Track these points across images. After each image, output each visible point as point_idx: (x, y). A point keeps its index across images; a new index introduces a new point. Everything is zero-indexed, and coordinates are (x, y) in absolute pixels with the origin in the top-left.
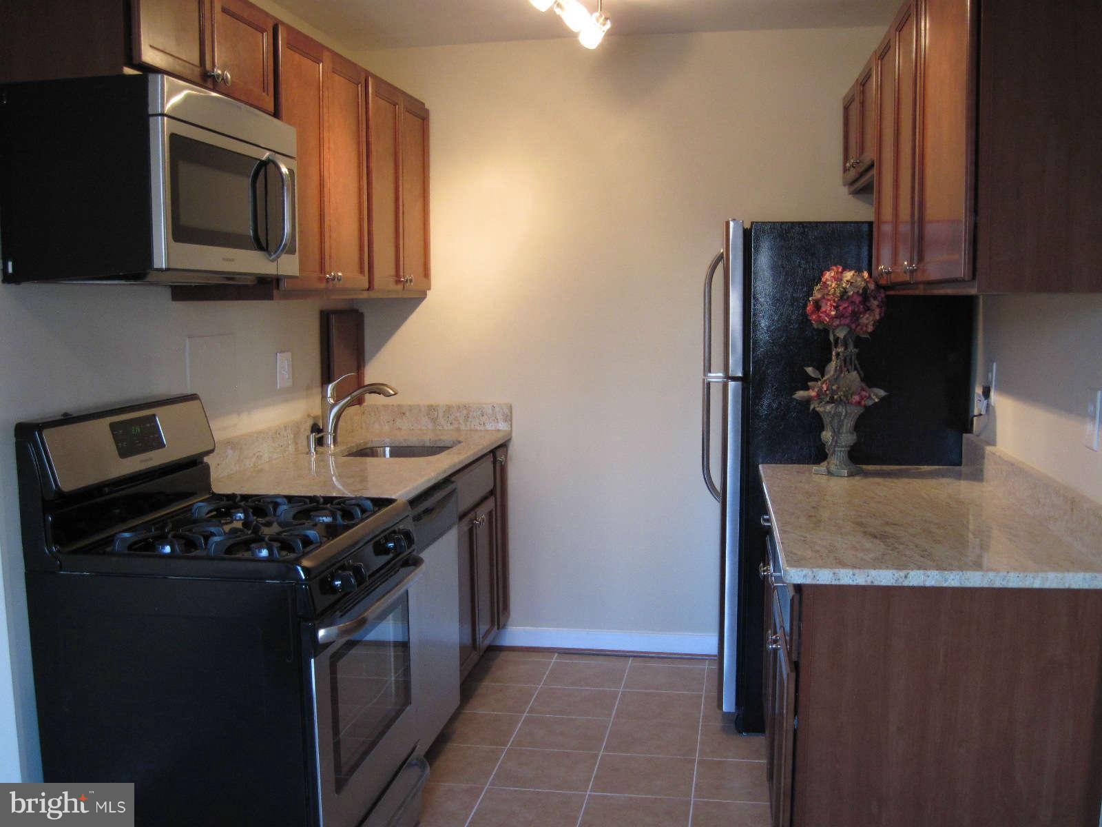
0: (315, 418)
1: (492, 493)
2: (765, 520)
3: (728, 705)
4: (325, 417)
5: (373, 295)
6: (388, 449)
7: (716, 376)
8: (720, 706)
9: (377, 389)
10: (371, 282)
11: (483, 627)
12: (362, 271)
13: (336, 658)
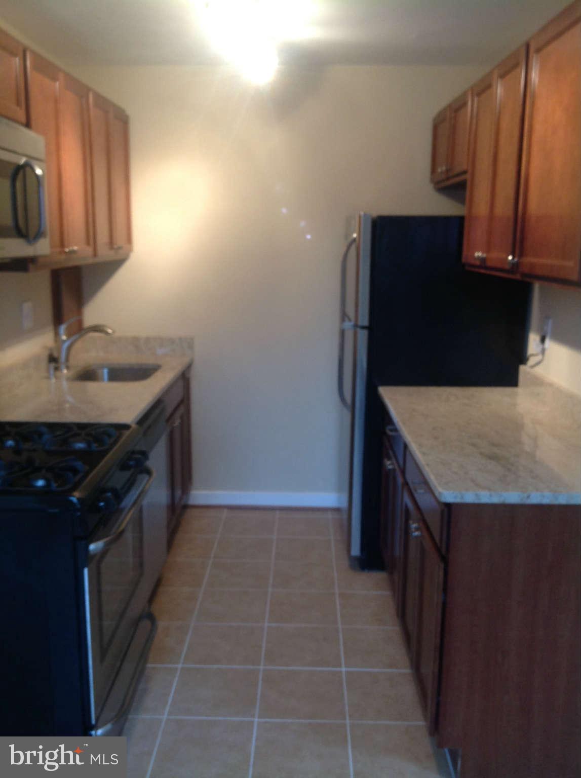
0: (51, 349)
1: (182, 401)
2: (391, 430)
3: (356, 551)
4: (59, 349)
5: (97, 260)
6: (106, 371)
7: (348, 325)
8: (349, 550)
9: (97, 329)
10: (95, 250)
11: (178, 493)
12: (88, 243)
13: (100, 562)
